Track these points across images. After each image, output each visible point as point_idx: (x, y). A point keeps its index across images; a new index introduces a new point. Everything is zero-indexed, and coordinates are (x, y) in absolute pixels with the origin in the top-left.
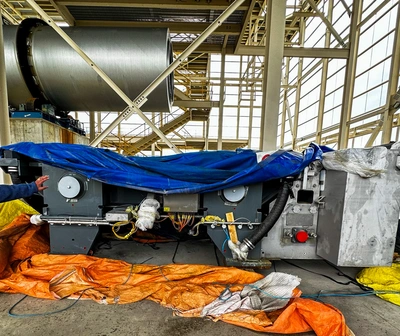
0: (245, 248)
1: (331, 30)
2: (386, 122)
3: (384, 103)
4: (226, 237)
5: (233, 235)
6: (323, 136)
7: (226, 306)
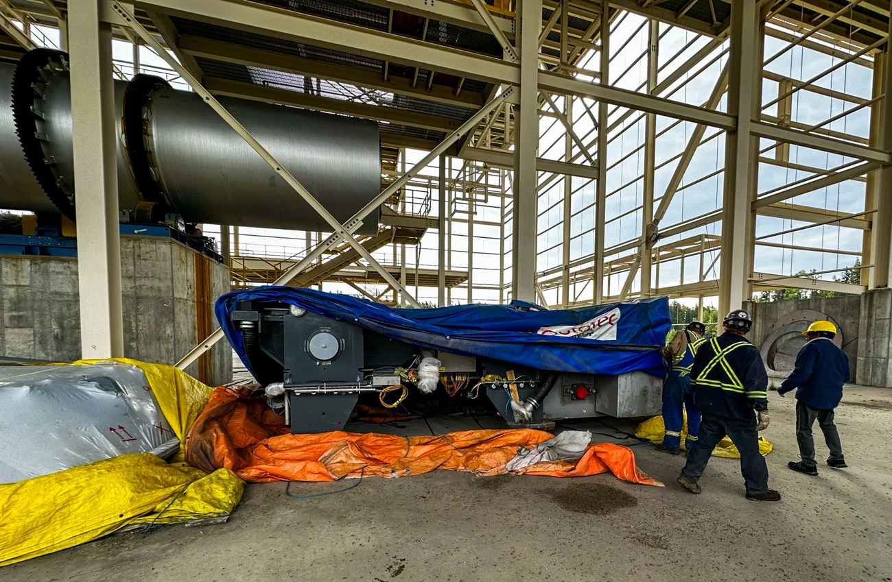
0: (530, 407)
1: (570, 134)
2: (644, 257)
3: (640, 234)
4: (508, 398)
5: (515, 395)
6: (572, 270)
7: (527, 460)
